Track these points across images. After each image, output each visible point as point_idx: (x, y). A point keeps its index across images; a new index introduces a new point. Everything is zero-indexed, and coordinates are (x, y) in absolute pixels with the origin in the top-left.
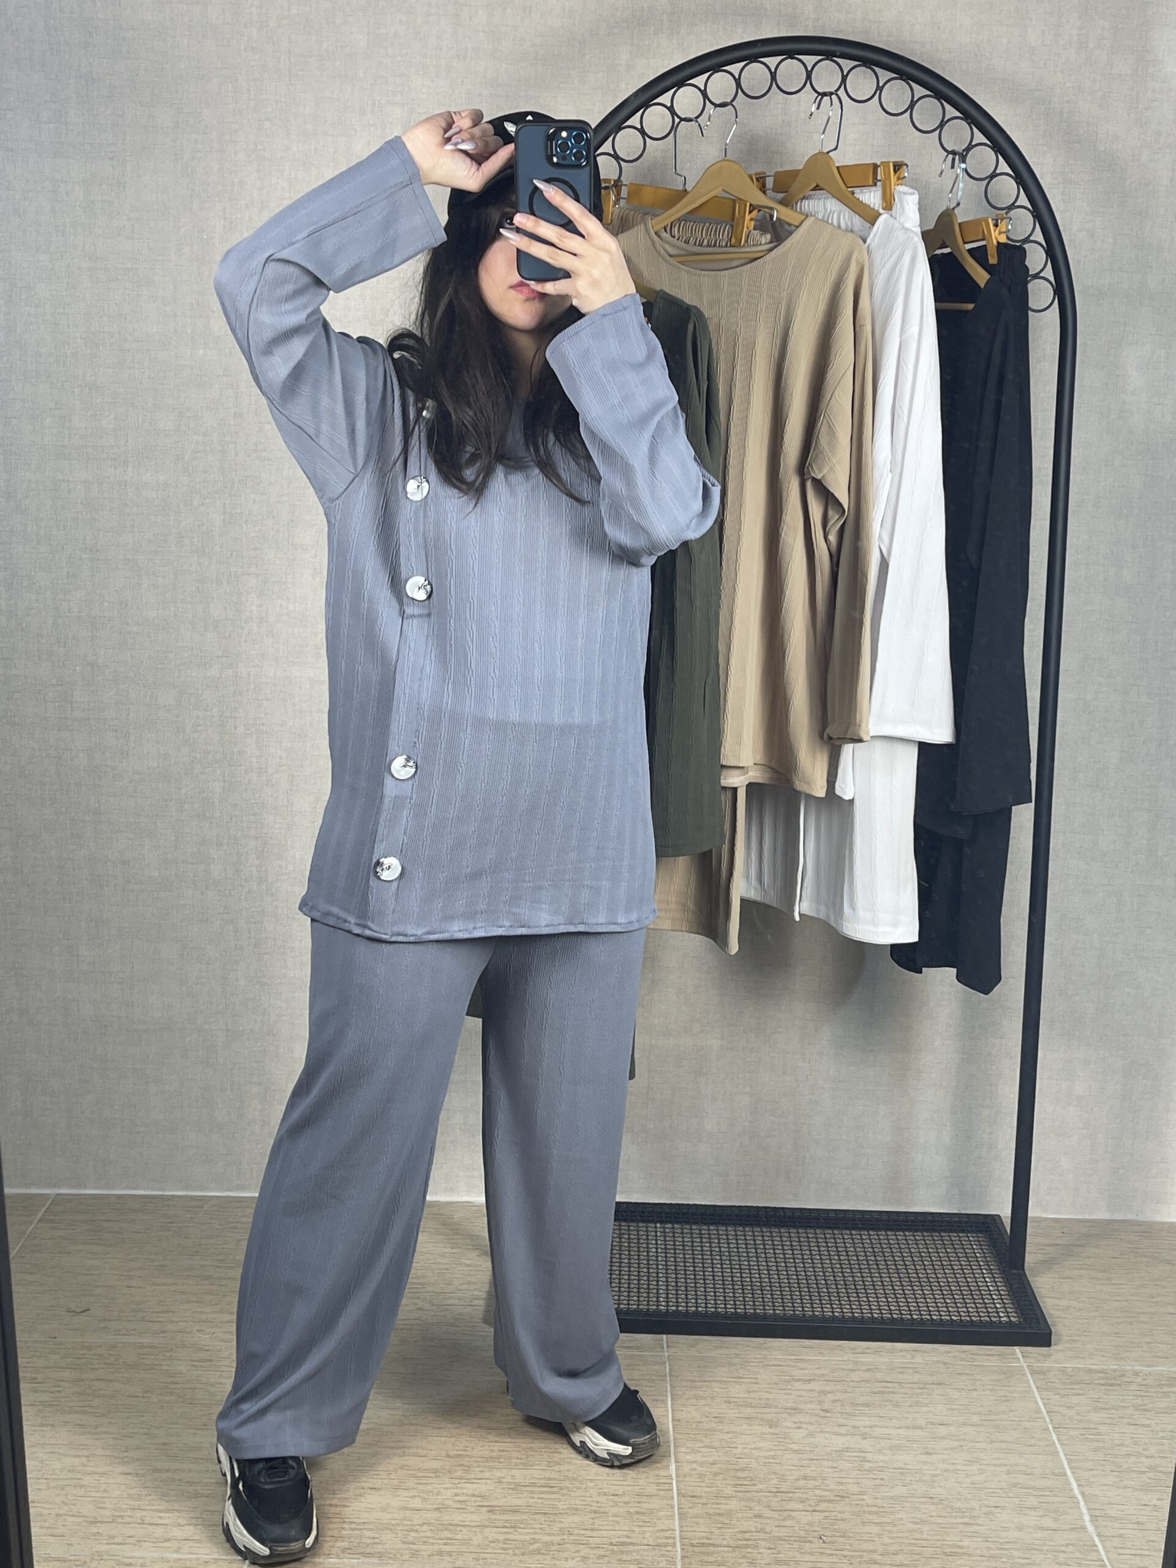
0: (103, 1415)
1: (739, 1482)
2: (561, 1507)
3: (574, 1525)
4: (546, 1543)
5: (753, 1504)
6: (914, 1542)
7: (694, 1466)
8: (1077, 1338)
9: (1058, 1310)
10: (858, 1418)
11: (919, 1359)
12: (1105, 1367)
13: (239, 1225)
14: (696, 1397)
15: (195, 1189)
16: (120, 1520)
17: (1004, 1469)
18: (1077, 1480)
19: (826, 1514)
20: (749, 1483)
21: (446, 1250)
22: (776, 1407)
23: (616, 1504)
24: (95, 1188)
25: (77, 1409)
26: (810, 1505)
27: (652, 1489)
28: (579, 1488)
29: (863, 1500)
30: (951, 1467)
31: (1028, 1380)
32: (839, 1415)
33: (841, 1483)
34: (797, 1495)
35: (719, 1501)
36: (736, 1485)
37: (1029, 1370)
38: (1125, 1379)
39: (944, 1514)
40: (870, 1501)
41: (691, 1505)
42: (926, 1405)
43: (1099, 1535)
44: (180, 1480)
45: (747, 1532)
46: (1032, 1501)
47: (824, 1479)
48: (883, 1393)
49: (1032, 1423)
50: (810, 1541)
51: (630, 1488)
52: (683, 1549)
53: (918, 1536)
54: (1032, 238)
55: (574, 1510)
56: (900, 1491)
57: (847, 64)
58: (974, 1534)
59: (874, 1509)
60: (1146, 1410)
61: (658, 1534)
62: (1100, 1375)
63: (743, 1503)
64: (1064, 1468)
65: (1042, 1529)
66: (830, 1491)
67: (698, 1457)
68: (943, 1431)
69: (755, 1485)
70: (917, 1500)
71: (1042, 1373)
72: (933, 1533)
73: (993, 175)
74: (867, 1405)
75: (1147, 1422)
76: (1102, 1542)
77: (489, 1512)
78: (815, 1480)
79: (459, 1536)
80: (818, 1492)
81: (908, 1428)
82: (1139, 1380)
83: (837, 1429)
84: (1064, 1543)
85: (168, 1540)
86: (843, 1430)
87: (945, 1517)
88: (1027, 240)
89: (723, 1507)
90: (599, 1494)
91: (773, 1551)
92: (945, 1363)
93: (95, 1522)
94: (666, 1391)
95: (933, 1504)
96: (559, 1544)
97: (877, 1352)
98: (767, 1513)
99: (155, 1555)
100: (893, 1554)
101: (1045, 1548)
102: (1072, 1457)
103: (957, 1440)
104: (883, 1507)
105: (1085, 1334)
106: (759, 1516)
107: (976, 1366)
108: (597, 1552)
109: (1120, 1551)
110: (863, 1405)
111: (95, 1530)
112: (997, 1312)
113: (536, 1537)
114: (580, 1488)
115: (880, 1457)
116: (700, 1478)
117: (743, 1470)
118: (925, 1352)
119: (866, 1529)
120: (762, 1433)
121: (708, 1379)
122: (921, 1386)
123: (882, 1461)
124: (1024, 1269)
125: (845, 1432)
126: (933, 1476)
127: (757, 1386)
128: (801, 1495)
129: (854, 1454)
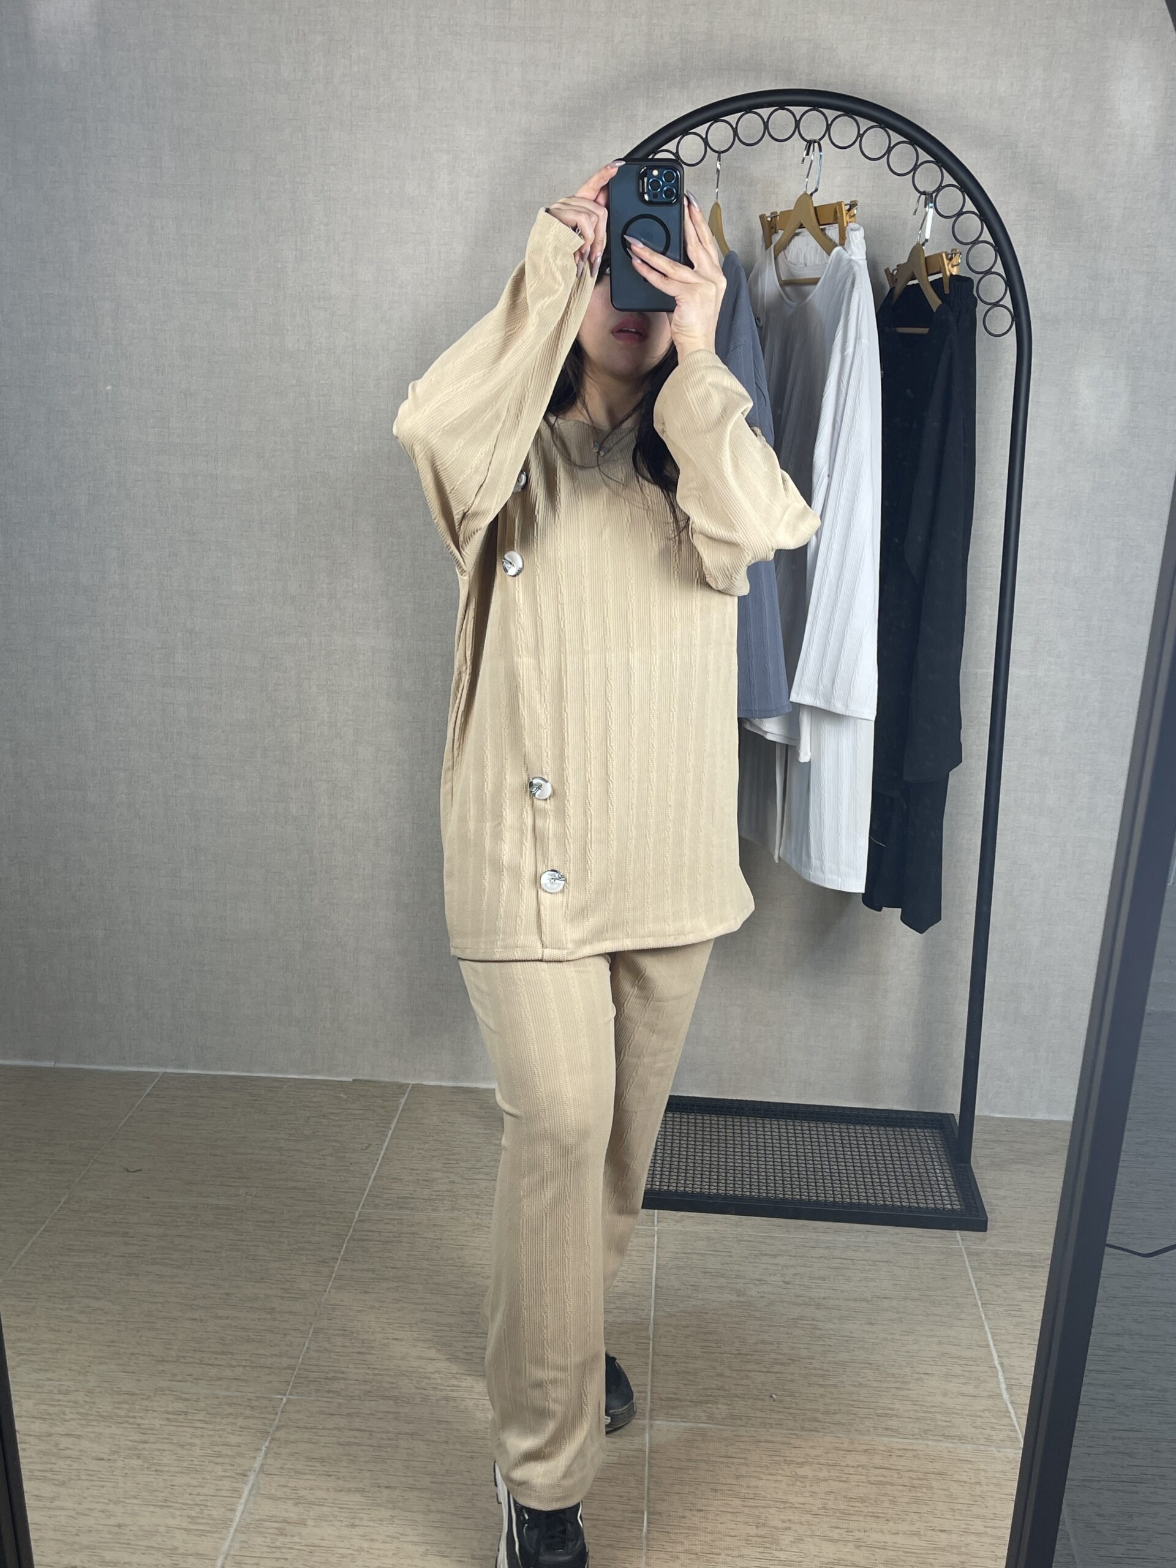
0: (179, 1267)
1: (706, 1344)
5: (717, 1364)
6: (850, 1402)
7: (670, 1328)
8: (1010, 1224)
9: (994, 1198)
10: (817, 1290)
11: (871, 1238)
13: (311, 1105)
14: (678, 1267)
15: (278, 1072)
16: (182, 1360)
17: (936, 1339)
18: (998, 1352)
19: (778, 1375)
20: (714, 1345)
21: (479, 1131)
22: (745, 1278)
24: (194, 1068)
25: (159, 1260)
26: (765, 1367)
27: (632, 1347)
29: (811, 1364)
30: (889, 1337)
31: (964, 1262)
32: (798, 1286)
33: (793, 1348)
34: (754, 1357)
35: (687, 1361)
37: (966, 1252)
39: (879, 1379)
40: (817, 1365)
41: (663, 1363)
42: (874, 1280)
43: (1012, 1403)
44: (236, 1326)
45: (708, 1389)
46: (958, 1370)
47: (779, 1343)
48: (838, 1268)
49: (964, 1300)
50: (762, 1400)
52: (652, 1402)
53: (855, 1398)
54: (993, 270)
56: (844, 1356)
58: (904, 1398)
59: (820, 1372)
62: (1027, 1257)
63: (708, 1363)
64: (987, 1340)
65: (963, 1395)
66: (784, 1354)
67: (674, 1320)
68: (886, 1303)
69: (719, 1347)
70: (857, 1365)
71: (977, 1254)
72: (868, 1395)
73: (960, 213)
74: (823, 1279)
76: (1014, 1408)
78: (773, 1344)
79: (464, 1384)
80: (773, 1355)
81: (856, 1300)
83: (794, 1300)
84: (981, 1408)
85: (221, 1379)
87: (880, 1381)
88: (989, 271)
89: (690, 1366)
91: (730, 1407)
92: (894, 1244)
94: (652, 1261)
95: (872, 1369)
98: (728, 1372)
99: (208, 1392)
100: (832, 1413)
101: (965, 1413)
102: (995, 1331)
103: (897, 1312)
104: (828, 1371)
105: (1020, 1220)
106: (721, 1375)
107: (922, 1247)
110: (819, 1278)
111: (160, 1368)
112: (942, 1200)
115: (832, 1326)
116: (673, 1339)
117: (711, 1333)
118: (877, 1233)
119: (811, 1390)
120: (731, 1301)
121: (689, 1251)
122: (870, 1263)
123: (831, 1329)
124: (969, 1162)
125: (801, 1302)
126: (874, 1344)
127: (731, 1259)
128: (757, 1357)
129: (808, 1322)
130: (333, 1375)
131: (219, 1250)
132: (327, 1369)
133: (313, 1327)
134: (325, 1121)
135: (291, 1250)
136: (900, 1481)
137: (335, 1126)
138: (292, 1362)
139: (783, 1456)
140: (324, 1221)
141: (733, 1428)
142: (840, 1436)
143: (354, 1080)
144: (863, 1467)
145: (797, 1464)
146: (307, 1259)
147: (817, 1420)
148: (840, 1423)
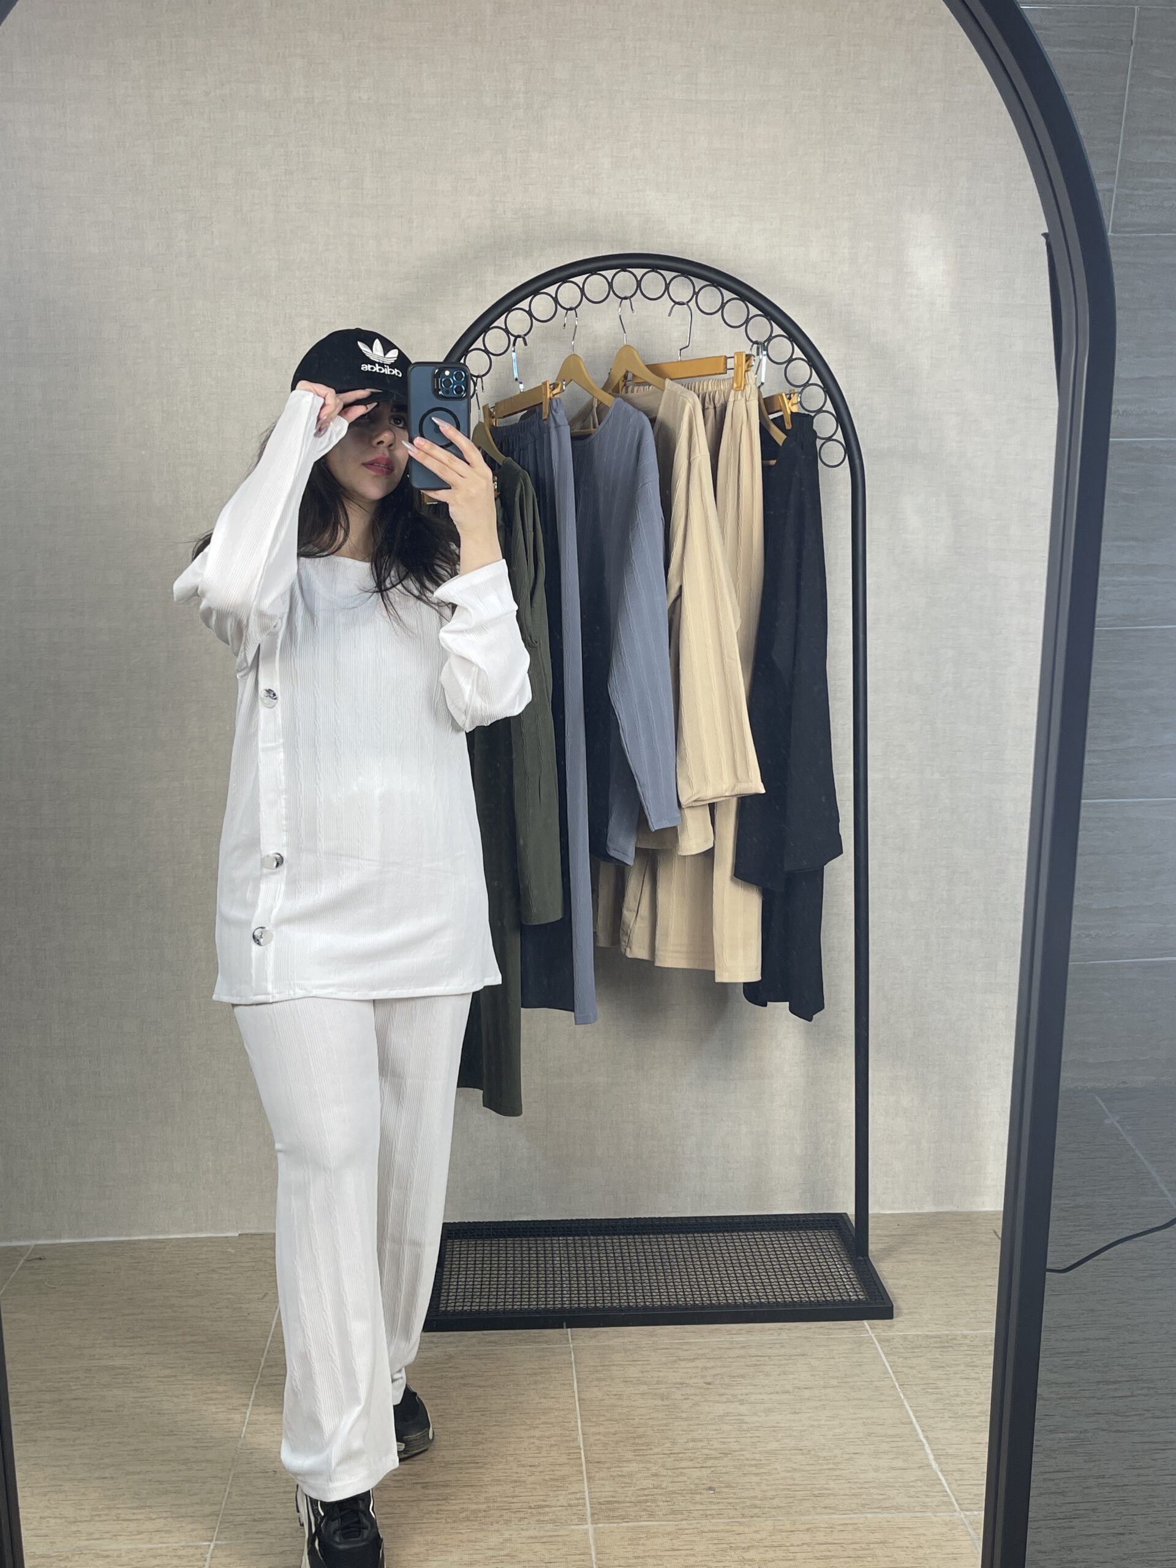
0: (79, 1429)
1: (637, 1448)
2: (485, 1479)
3: (498, 1494)
4: (474, 1511)
5: (649, 1465)
6: (788, 1487)
7: (598, 1437)
8: (915, 1310)
9: (898, 1288)
10: (735, 1387)
11: (784, 1336)
12: (938, 1333)
13: (198, 1262)
14: (598, 1379)
15: (158, 1233)
16: (97, 1518)
17: (860, 1421)
18: (921, 1427)
19: (713, 1469)
20: (645, 1448)
22: (666, 1383)
23: (533, 1474)
24: (69, 1237)
25: (57, 1425)
26: (698, 1463)
27: (563, 1459)
28: (500, 1462)
29: (743, 1455)
30: (815, 1423)
31: (876, 1348)
32: (719, 1386)
33: (724, 1443)
34: (687, 1455)
35: (620, 1465)
36: (634, 1451)
37: (877, 1339)
38: (956, 1342)
39: (811, 1462)
40: (748, 1456)
41: (597, 1470)
42: (792, 1373)
43: (942, 1471)
44: (150, 1480)
45: (646, 1489)
46: (885, 1447)
47: (709, 1440)
48: (756, 1365)
49: (881, 1383)
50: (701, 1493)
51: (544, 1459)
52: (591, 1507)
53: (791, 1482)
54: (824, 409)
55: (497, 1481)
56: (774, 1445)
57: (669, 275)
58: (838, 1478)
59: (753, 1462)
60: (974, 1366)
61: (570, 1496)
62: (934, 1339)
63: (641, 1465)
64: (909, 1417)
65: (894, 1469)
66: (715, 1449)
67: (601, 1429)
68: (807, 1393)
69: (651, 1449)
70: (788, 1452)
71: (888, 1341)
72: (804, 1478)
73: (790, 360)
74: (743, 1376)
75: (976, 1376)
76: (944, 1475)
77: (423, 1488)
78: (701, 1441)
79: (398, 1511)
80: (705, 1451)
81: (777, 1393)
82: (968, 1342)
83: (718, 1398)
84: (913, 1479)
85: (142, 1533)
86: (724, 1399)
87: (812, 1464)
88: (820, 411)
89: (625, 1469)
90: (518, 1466)
91: (670, 1503)
92: (806, 1338)
93: (75, 1522)
94: (572, 1376)
95: (802, 1454)
96: (485, 1511)
97: (749, 1332)
98: (664, 1472)
99: (130, 1547)
100: (771, 1499)
101: (897, 1485)
102: (915, 1409)
103: (820, 1400)
104: (761, 1460)
105: (922, 1306)
106: (656, 1475)
107: (830, 1338)
108: (518, 1515)
109: (959, 1482)
110: (739, 1376)
111: (74, 1528)
112: (848, 1292)
113: (465, 1506)
114: (502, 1462)
115: (756, 1419)
116: (604, 1446)
117: (640, 1437)
118: (789, 1330)
119: (747, 1479)
120: (656, 1405)
121: (607, 1364)
122: (787, 1357)
123: (758, 1422)
124: (868, 1256)
125: (725, 1400)
126: (801, 1431)
127: (649, 1367)
128: (690, 1454)
129: (733, 1418)
130: (260, 1516)
131: (121, 1409)
132: (253, 1511)
133: (232, 1473)
134: (215, 1276)
135: (198, 1401)
136: (846, 1554)
137: (227, 1279)
138: (216, 1508)
139: (728, 1544)
140: (229, 1370)
141: (676, 1523)
142: (782, 1518)
143: (240, 1235)
144: (808, 1544)
145: (744, 1549)
146: (216, 1408)
147: (756, 1507)
148: (780, 1507)
